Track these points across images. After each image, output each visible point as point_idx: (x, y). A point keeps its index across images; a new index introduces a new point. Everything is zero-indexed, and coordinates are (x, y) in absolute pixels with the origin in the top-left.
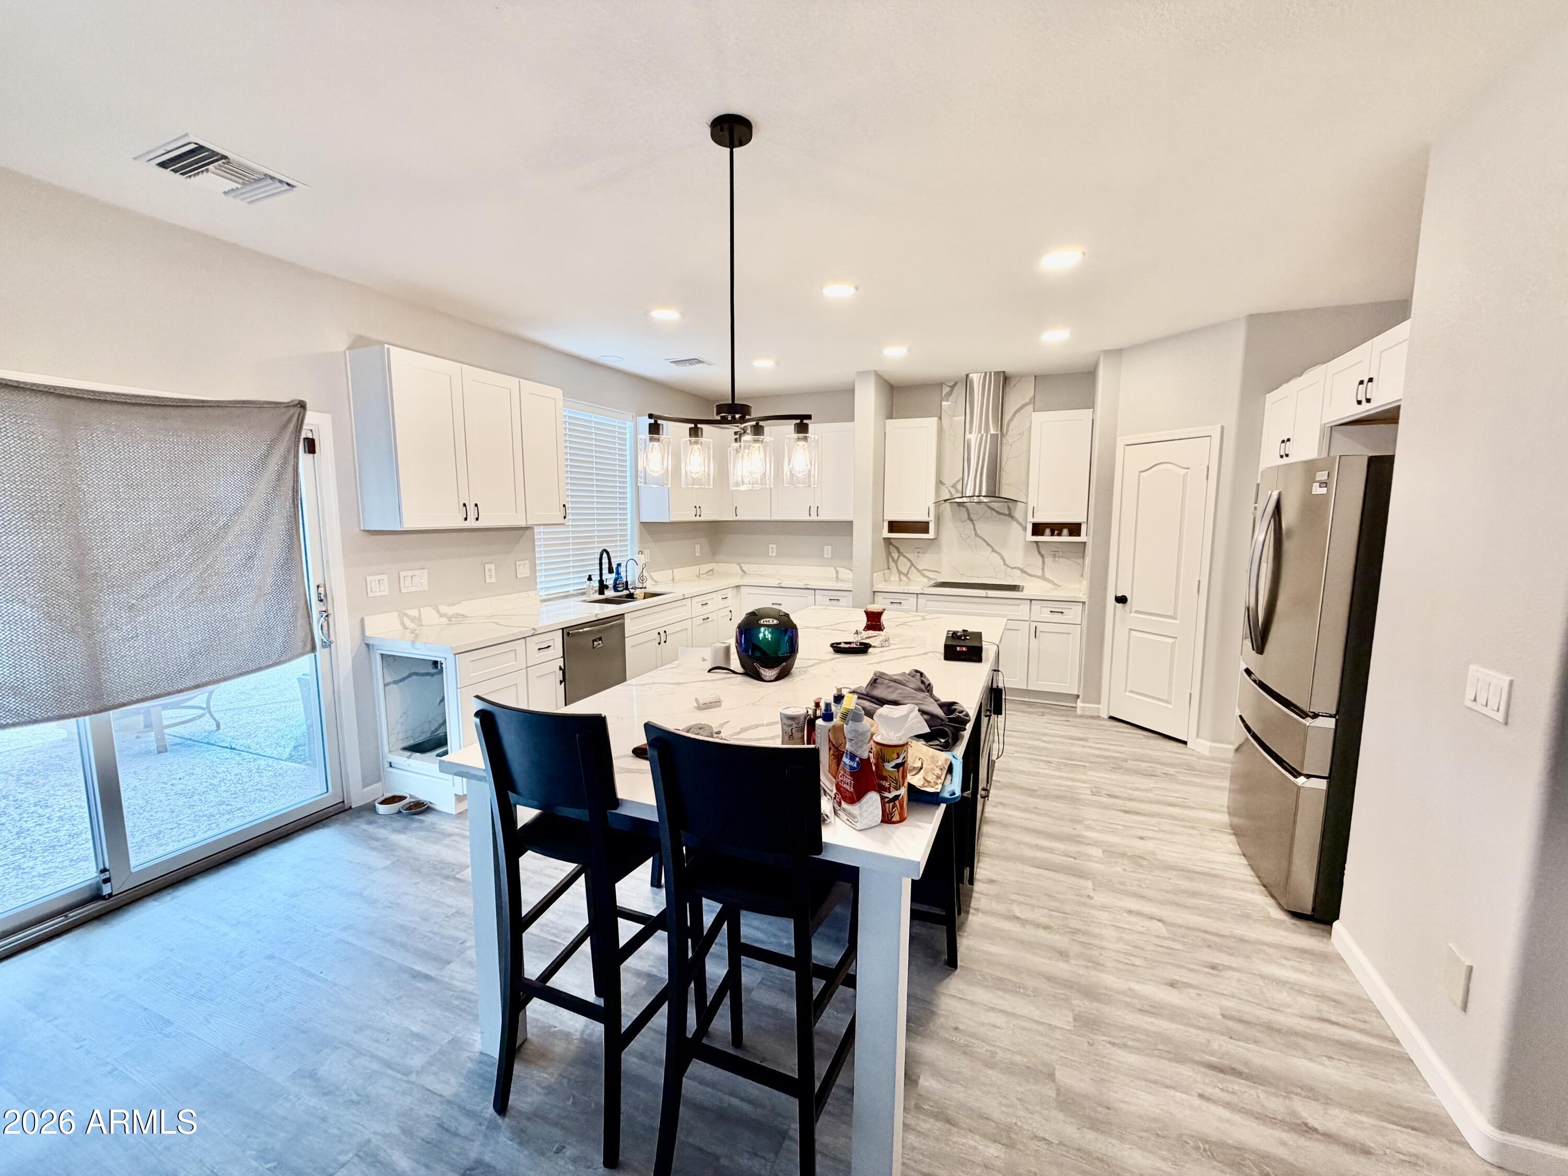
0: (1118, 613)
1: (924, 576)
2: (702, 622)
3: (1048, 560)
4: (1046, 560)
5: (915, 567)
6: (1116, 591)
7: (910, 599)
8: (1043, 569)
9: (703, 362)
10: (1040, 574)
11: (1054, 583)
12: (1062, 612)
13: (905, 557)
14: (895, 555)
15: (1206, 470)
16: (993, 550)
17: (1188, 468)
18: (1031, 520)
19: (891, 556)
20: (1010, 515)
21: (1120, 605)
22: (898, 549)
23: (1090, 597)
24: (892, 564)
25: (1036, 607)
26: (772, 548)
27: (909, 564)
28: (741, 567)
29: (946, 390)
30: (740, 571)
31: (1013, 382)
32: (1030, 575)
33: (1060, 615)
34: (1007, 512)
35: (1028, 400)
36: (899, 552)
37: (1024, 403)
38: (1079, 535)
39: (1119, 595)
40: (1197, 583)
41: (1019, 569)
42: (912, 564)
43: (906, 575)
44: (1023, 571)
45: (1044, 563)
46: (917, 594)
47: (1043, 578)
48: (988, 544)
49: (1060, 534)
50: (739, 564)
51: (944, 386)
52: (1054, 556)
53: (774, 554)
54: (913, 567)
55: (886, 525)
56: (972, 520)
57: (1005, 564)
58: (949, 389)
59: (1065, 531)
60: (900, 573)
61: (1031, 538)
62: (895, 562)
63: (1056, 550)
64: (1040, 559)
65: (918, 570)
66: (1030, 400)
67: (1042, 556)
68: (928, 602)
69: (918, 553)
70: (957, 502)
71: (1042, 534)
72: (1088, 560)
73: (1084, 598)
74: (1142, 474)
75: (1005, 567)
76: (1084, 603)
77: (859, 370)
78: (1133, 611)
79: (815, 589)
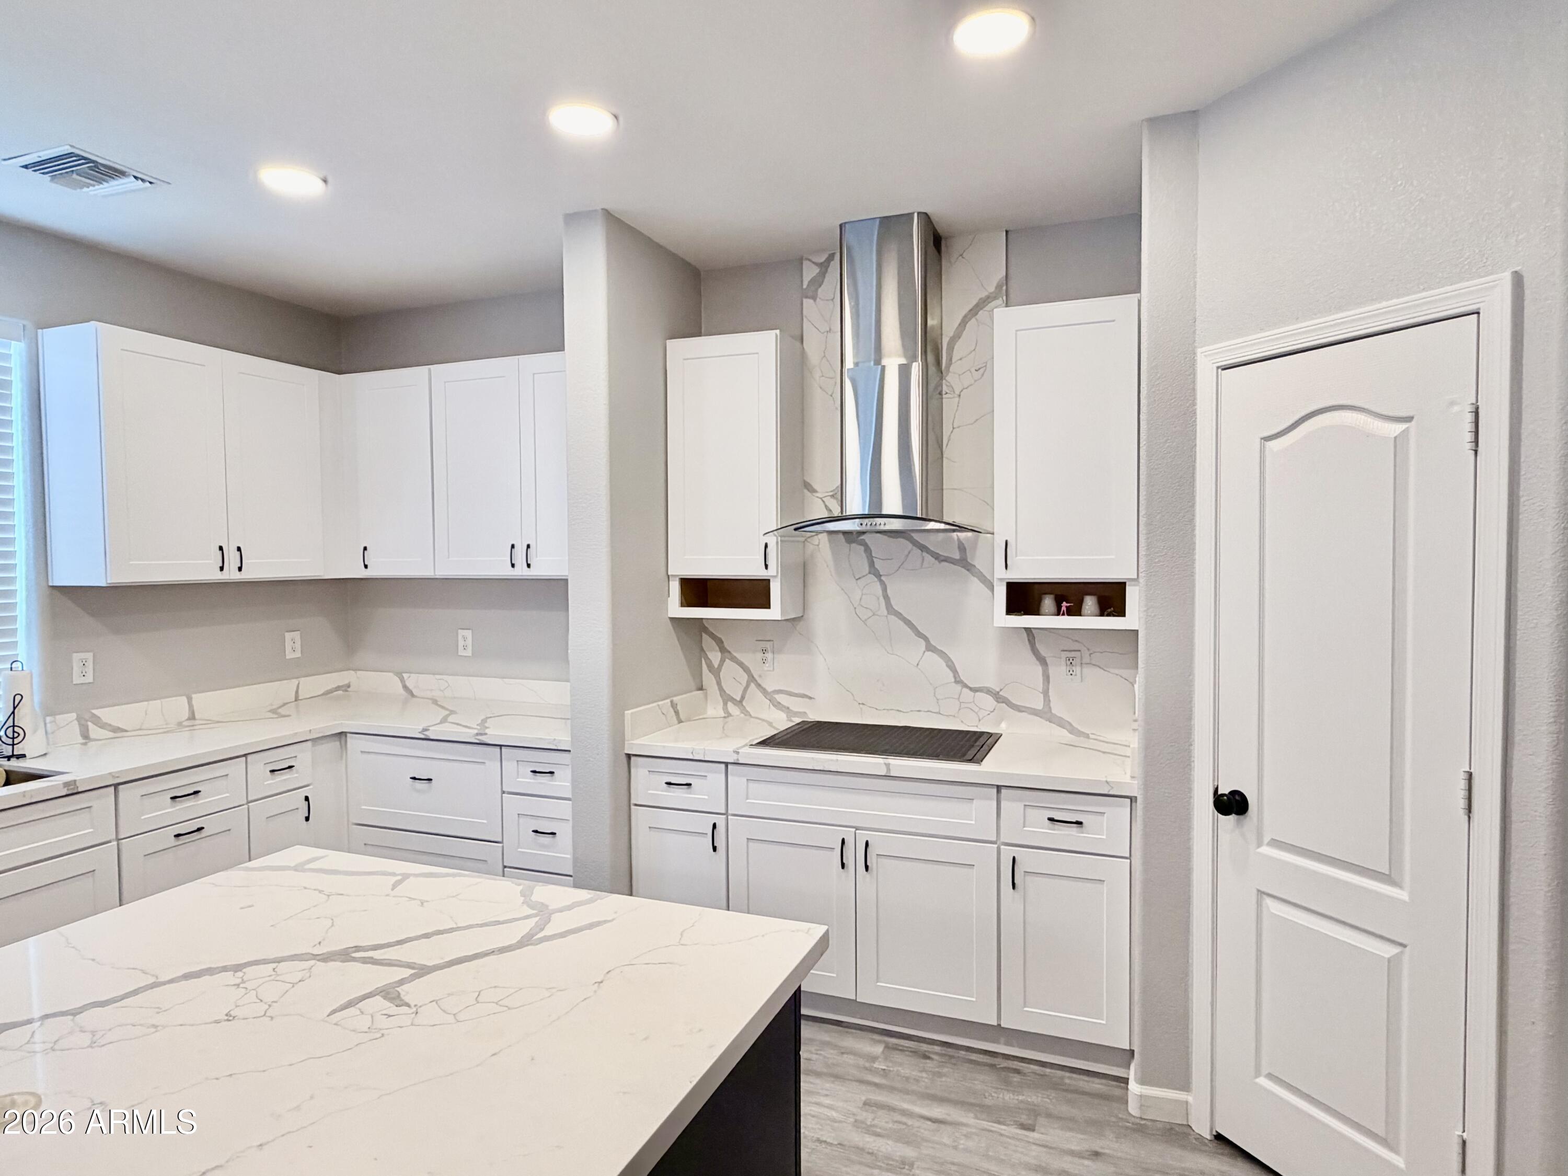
0: (1224, 838)
1: (778, 705)
2: (173, 841)
3: (1058, 671)
4: (1052, 671)
5: (759, 686)
6: (1216, 776)
7: (710, 776)
8: (1046, 693)
9: (114, 173)
10: (1039, 705)
11: (1073, 730)
12: (1079, 823)
13: (734, 659)
14: (715, 656)
15: (1470, 417)
16: (930, 648)
17: (1409, 419)
18: (1002, 576)
19: (707, 658)
20: (964, 562)
21: (1230, 820)
22: (719, 642)
23: (1148, 784)
24: (708, 679)
25: (1012, 806)
26: (465, 639)
27: (746, 677)
28: (402, 680)
29: (810, 272)
30: (401, 691)
31: (953, 249)
32: (1018, 709)
33: (1073, 829)
34: (957, 556)
35: (992, 289)
36: (723, 650)
37: (984, 294)
38: (1121, 612)
39: (1224, 790)
40: (1463, 784)
41: (988, 691)
42: (751, 678)
43: (739, 703)
44: (997, 697)
45: (1047, 678)
46: (727, 764)
47: (1046, 714)
48: (919, 634)
49: (1076, 611)
50: (399, 675)
51: (806, 263)
52: (1070, 662)
53: (469, 653)
54: (753, 685)
55: (675, 588)
56: (878, 576)
57: (958, 681)
58: (816, 270)
59: (1090, 603)
60: (727, 698)
61: (1004, 620)
62: (716, 672)
63: (1076, 646)
64: (1039, 669)
65: (764, 691)
66: (999, 287)
67: (1043, 661)
68: (752, 785)
69: (764, 651)
70: (845, 533)
71: (1034, 610)
72: (1140, 679)
73: (1134, 789)
74: (1271, 444)
75: (959, 687)
76: (1133, 799)
77: (568, 212)
78: (1266, 839)
79: (501, 746)
